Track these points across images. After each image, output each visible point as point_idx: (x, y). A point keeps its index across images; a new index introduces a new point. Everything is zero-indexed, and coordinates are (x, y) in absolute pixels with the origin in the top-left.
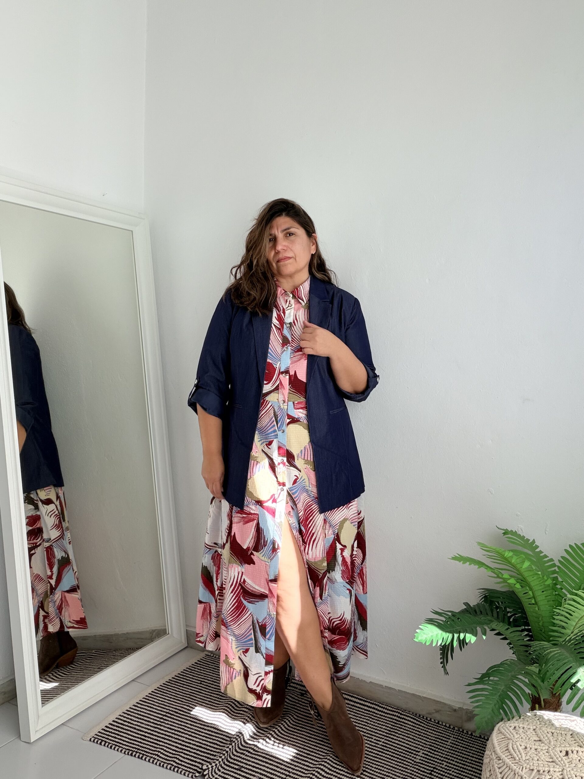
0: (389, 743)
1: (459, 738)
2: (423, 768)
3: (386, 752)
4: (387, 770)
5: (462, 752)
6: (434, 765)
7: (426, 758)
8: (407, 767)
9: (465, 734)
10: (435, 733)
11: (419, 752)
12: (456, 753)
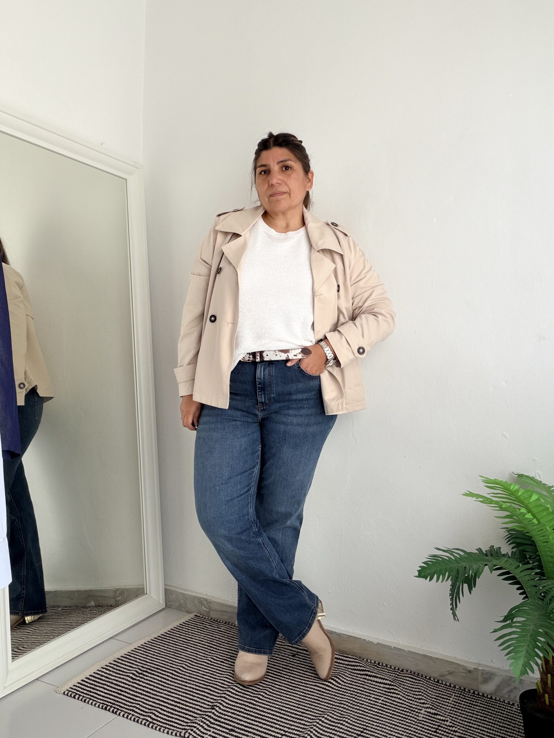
0: (389, 701)
1: (461, 696)
2: (427, 726)
3: (386, 710)
4: (389, 729)
5: (466, 710)
6: (439, 722)
7: (429, 716)
8: (410, 725)
9: (467, 692)
10: (435, 691)
11: (421, 710)
12: (460, 711)
